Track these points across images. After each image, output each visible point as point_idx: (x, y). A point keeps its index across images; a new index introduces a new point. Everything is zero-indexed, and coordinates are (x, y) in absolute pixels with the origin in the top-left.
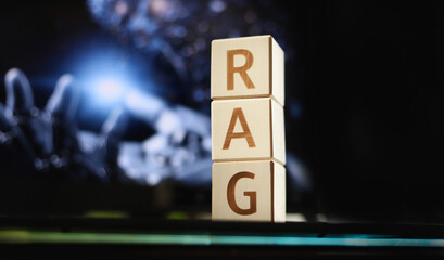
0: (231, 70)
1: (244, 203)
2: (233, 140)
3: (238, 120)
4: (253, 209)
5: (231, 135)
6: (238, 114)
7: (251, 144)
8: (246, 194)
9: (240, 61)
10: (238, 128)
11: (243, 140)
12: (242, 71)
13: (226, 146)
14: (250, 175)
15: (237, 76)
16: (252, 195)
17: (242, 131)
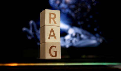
0: (50, 18)
1: (54, 54)
3: (52, 32)
4: (56, 56)
5: (50, 36)
6: (52, 30)
7: (55, 38)
8: (54, 51)
9: (53, 16)
10: (52, 34)
11: (53, 37)
13: (49, 38)
14: (55, 47)
15: (52, 20)
16: (56, 52)
17: (53, 35)
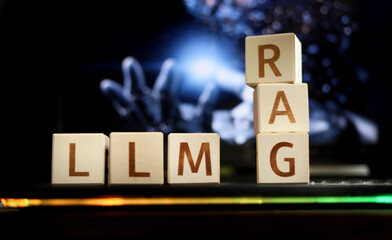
1: (284, 167)
2: (277, 117)
3: (281, 102)
4: (292, 172)
5: (275, 113)
6: (281, 95)
7: (292, 120)
8: (286, 160)
10: (281, 107)
11: (286, 117)
13: (272, 121)
14: (289, 145)
16: (291, 161)
17: (284, 110)
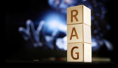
0: (72, 16)
1: (75, 56)
2: (72, 37)
3: (74, 32)
4: (78, 58)
5: (72, 36)
6: (74, 29)
7: (78, 38)
8: (76, 53)
11: (75, 37)
12: (75, 16)
14: (77, 48)
15: (74, 18)
16: (78, 54)
17: (75, 34)
